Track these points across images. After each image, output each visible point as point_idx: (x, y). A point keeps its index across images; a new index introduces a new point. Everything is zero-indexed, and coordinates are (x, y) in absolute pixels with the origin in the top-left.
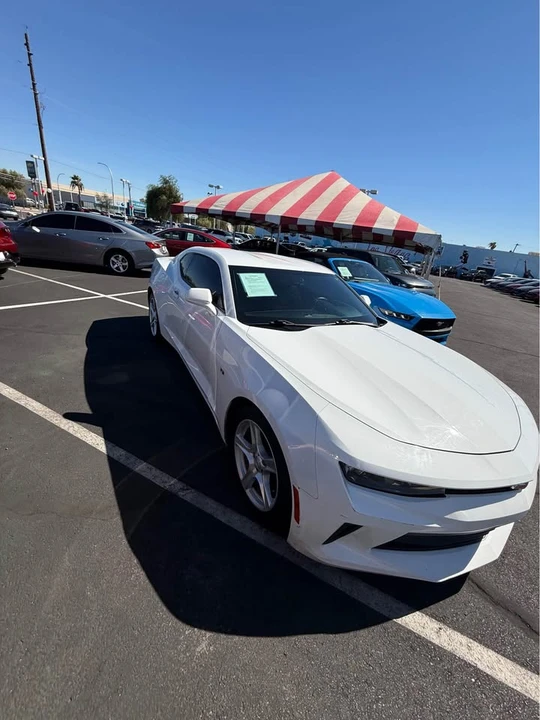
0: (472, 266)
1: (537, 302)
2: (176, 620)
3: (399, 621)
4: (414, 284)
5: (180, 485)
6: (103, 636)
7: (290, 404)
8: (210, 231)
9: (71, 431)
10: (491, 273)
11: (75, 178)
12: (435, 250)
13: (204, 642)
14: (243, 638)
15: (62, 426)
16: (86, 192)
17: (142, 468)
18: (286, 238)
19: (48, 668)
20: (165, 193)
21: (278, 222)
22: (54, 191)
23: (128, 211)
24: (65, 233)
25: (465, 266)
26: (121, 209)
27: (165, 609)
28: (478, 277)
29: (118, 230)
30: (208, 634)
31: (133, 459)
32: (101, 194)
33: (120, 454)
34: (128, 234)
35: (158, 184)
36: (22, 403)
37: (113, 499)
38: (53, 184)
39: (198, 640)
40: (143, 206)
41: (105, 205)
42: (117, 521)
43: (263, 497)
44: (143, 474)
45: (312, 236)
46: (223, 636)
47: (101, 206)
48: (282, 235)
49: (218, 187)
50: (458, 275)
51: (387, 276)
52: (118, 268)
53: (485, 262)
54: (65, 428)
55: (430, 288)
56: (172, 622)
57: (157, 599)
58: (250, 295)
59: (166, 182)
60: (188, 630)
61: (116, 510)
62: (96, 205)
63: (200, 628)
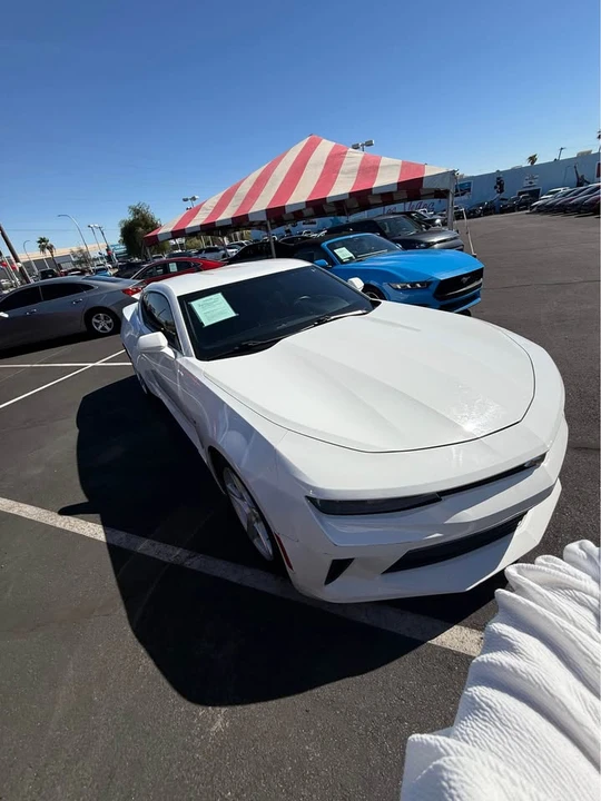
0: (511, 193)
1: (596, 212)
2: (188, 703)
3: (434, 642)
4: (436, 240)
5: (186, 553)
6: (113, 742)
7: (248, 442)
8: (200, 252)
9: (67, 528)
10: (535, 194)
11: (42, 240)
12: (452, 190)
13: (219, 719)
14: (260, 705)
15: (58, 525)
16: (58, 252)
17: (144, 546)
18: (288, 231)
19: (59, 788)
20: (140, 225)
21: (264, 218)
22: (24, 263)
23: (109, 258)
24: (35, 308)
25: (502, 196)
26: (102, 258)
27: (175, 694)
28: (521, 205)
29: (88, 287)
30: (223, 710)
31: (134, 539)
32: (75, 249)
33: (121, 537)
34: (101, 288)
35: (129, 217)
36: (15, 512)
37: (116, 590)
38: (19, 256)
39: (213, 720)
40: (122, 249)
41: (83, 259)
42: (121, 611)
43: (264, 546)
44: (146, 553)
45: (316, 220)
46: (239, 707)
47: (80, 262)
48: (281, 230)
49: (194, 199)
50: (497, 209)
51: (396, 242)
52: (103, 329)
53: (526, 183)
54: (61, 526)
55: (455, 238)
56: (185, 706)
57: (167, 685)
58: (206, 323)
59: (136, 211)
60: (201, 711)
61: (119, 601)
62: (75, 263)
63: (214, 705)
